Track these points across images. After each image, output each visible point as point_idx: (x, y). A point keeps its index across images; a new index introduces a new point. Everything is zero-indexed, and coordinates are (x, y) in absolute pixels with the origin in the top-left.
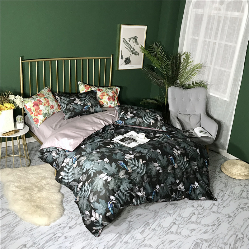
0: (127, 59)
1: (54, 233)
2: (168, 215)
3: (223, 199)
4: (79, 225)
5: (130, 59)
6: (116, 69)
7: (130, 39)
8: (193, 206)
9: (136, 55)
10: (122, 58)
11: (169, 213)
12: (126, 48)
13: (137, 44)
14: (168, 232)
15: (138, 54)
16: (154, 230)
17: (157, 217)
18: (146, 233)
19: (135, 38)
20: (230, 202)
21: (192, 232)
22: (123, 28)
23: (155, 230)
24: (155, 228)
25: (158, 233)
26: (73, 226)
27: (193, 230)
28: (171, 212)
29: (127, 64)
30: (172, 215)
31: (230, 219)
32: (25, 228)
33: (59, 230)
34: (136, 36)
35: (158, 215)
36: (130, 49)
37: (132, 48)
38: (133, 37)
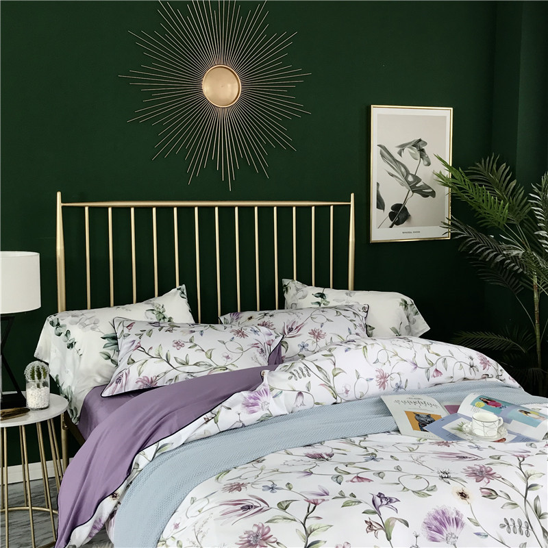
0: (397, 207)
5: (405, 209)
7: (403, 147)
9: (425, 195)
10: (381, 205)
12: (392, 175)
13: (426, 163)
15: (433, 194)
19: (419, 146)
22: (378, 115)
29: (397, 223)
34: (420, 140)
36: (406, 179)
37: (410, 176)
38: (411, 143)
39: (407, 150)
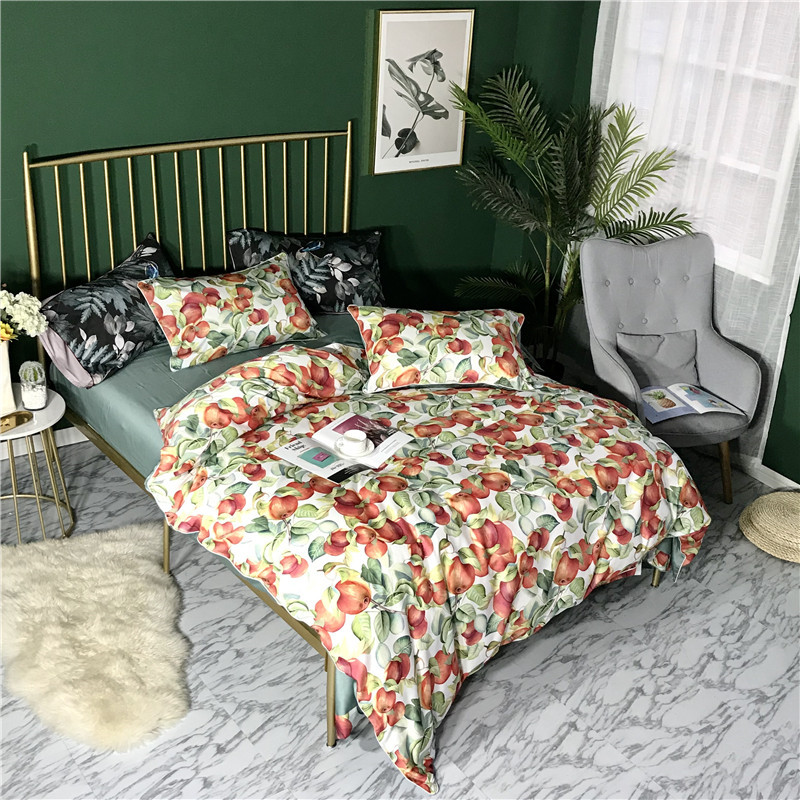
0: (404, 133)
1: (166, 767)
2: (553, 697)
3: (741, 637)
4: (249, 738)
5: (414, 134)
6: (364, 172)
7: (414, 60)
8: (638, 664)
9: (437, 117)
10: (386, 131)
11: (554, 692)
12: (401, 95)
13: (440, 78)
14: (552, 755)
15: (446, 115)
16: (502, 750)
17: (514, 704)
18: (475, 761)
19: (433, 58)
20: (765, 648)
21: (633, 754)
22: (388, 23)
23: (508, 750)
24: (505, 745)
25: (515, 760)
26: (230, 742)
27: (636, 748)
28: (562, 686)
29: (404, 152)
30: (564, 699)
31: (765, 709)
32: (71, 755)
33: (182, 759)
34: (435, 51)
35: (517, 697)
36: (416, 99)
37: (421, 95)
38: (423, 55)
39: (419, 63)
